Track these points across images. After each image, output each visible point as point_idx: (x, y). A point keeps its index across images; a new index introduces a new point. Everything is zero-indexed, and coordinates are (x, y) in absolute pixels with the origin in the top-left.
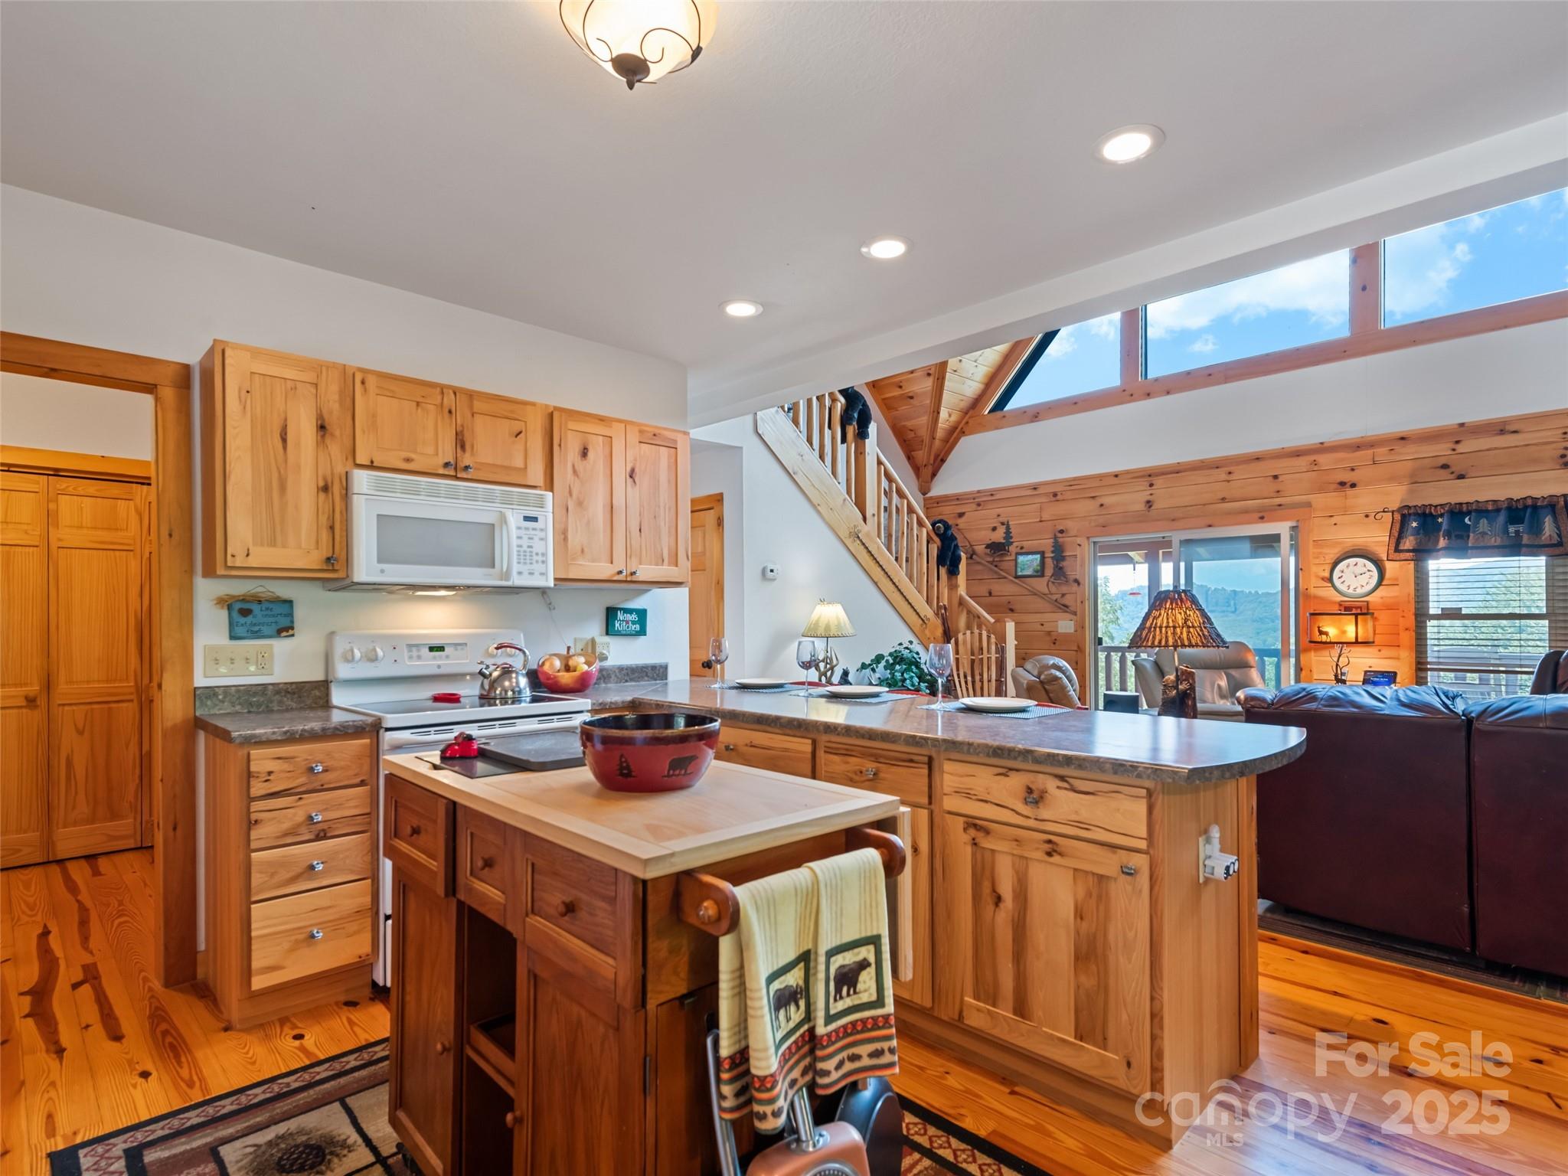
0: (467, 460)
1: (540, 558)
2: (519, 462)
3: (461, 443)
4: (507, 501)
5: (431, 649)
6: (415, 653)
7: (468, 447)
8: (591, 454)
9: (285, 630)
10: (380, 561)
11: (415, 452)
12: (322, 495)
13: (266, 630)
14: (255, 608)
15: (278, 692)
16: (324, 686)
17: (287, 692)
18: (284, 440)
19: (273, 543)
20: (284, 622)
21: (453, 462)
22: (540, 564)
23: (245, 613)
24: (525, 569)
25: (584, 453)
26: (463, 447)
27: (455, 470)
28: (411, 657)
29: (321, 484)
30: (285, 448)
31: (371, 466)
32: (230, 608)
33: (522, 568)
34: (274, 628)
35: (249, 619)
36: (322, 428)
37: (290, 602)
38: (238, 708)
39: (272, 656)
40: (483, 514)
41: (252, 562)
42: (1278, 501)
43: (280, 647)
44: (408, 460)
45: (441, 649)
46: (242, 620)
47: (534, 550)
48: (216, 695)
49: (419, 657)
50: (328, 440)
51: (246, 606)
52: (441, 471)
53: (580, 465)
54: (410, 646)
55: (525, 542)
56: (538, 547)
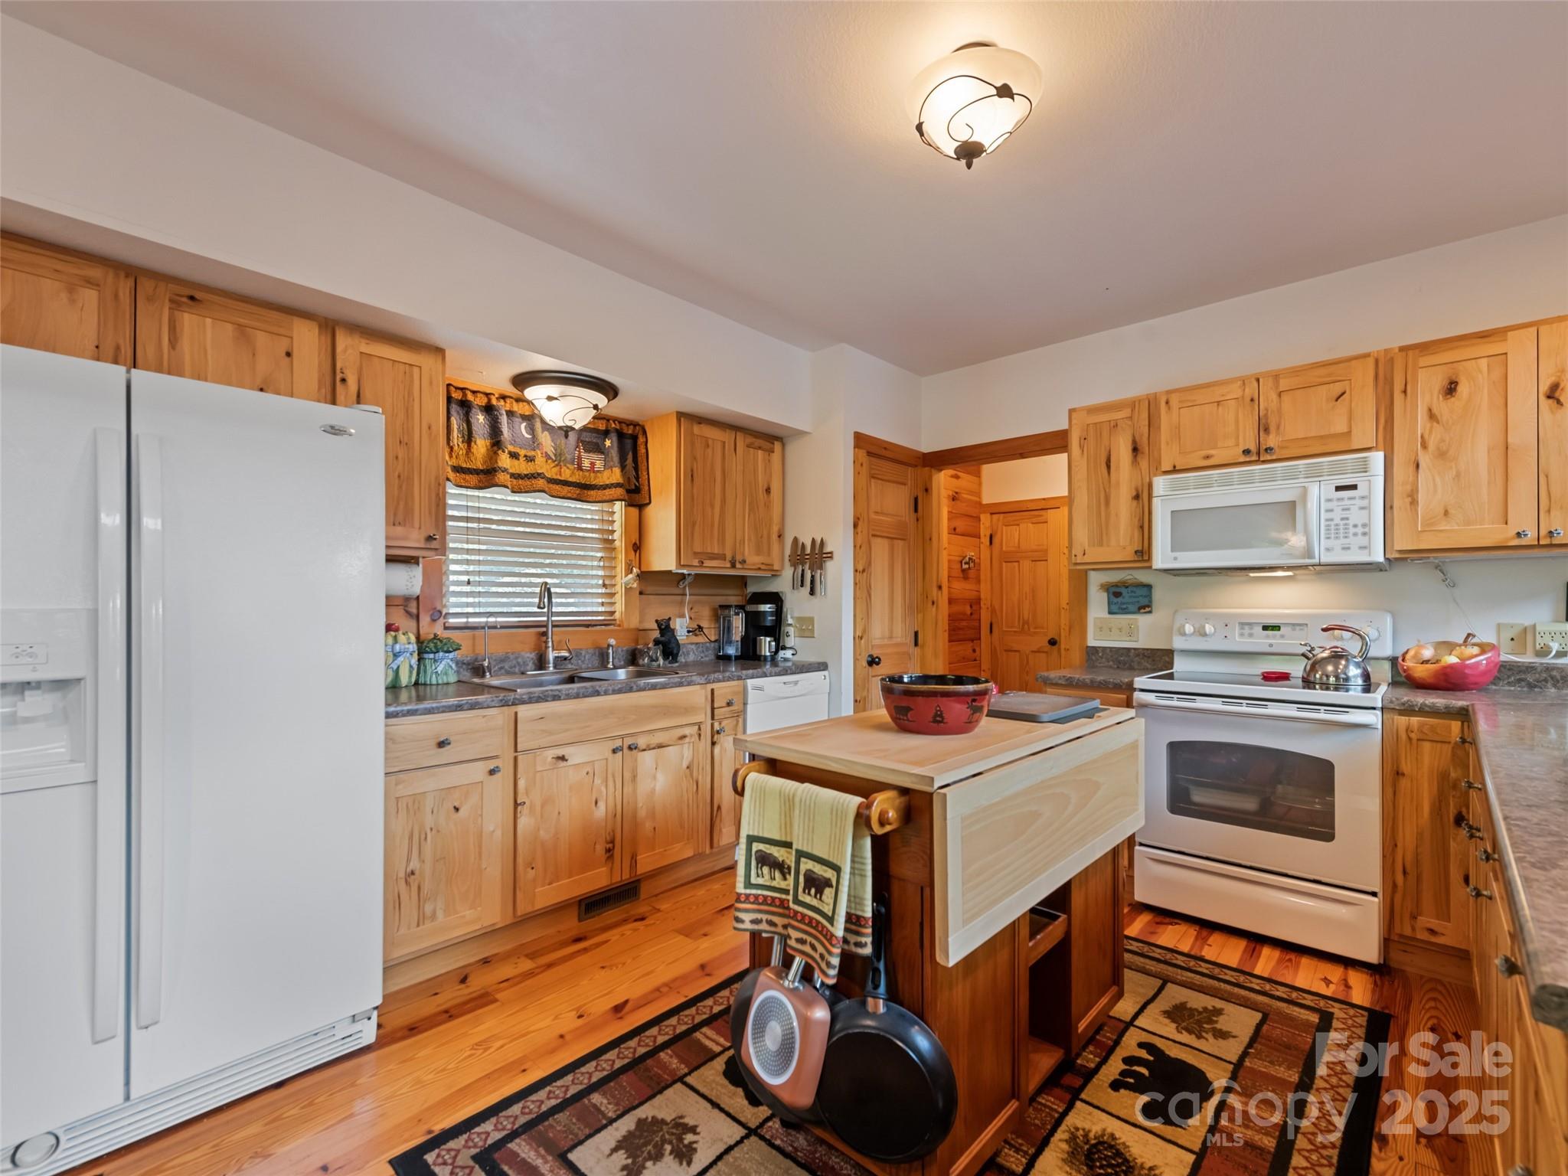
0: (1272, 441)
1: (1360, 530)
2: (1340, 427)
3: (1264, 427)
4: (1314, 474)
5: (1265, 628)
6: (1247, 630)
7: (1272, 428)
8: (1463, 389)
9: (1145, 607)
10: (1172, 551)
11: (1215, 447)
12: (1135, 503)
13: (1131, 608)
14: (1124, 591)
15: (1138, 655)
16: (1170, 653)
17: (1143, 654)
18: (1108, 467)
19: (1101, 544)
20: (1145, 601)
21: (1253, 448)
22: (1360, 536)
23: (1117, 595)
24: (1337, 544)
25: (1451, 389)
26: (1267, 430)
27: (1259, 454)
28: (1242, 635)
29: (1134, 494)
30: (1109, 473)
31: (1175, 470)
32: (1107, 590)
33: (1331, 543)
34: (1137, 606)
35: (1120, 600)
36: (1135, 450)
37: (1149, 587)
38: (1111, 663)
39: (1137, 627)
40: (1283, 492)
41: (1087, 559)
43: (1142, 620)
44: (1207, 457)
45: (1276, 628)
46: (1115, 600)
47: (1351, 522)
48: (1097, 652)
49: (1251, 635)
50: (1139, 458)
51: (1118, 590)
52: (1242, 459)
53: (1443, 407)
54: (1242, 625)
55: (1337, 515)
56: (1356, 517)
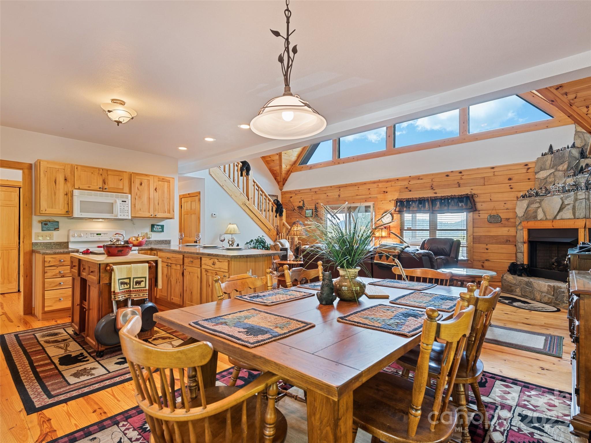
0: (106, 187)
1: (127, 211)
2: (121, 187)
3: (104, 182)
4: (117, 197)
5: (97, 234)
6: (92, 235)
7: (106, 183)
8: (143, 184)
9: (57, 229)
10: (80, 212)
11: (91, 185)
12: (65, 196)
13: (51, 229)
14: (49, 223)
15: (54, 244)
16: (67, 243)
17: (57, 244)
18: (56, 183)
19: (52, 208)
20: (56, 227)
21: (102, 187)
22: (127, 213)
23: (46, 224)
24: (122, 214)
25: (141, 184)
26: (105, 183)
27: (102, 189)
28: (91, 236)
29: (65, 193)
30: (56, 185)
31: (79, 189)
32: (42, 223)
33: (121, 214)
34: (54, 228)
35: (47, 226)
36: (66, 180)
37: (58, 222)
38: (44, 248)
39: (53, 235)
40: (110, 200)
41: (47, 212)
42: (370, 196)
43: (55, 233)
44: (89, 187)
45: (100, 234)
46: (45, 226)
47: (125, 209)
48: (38, 244)
49: (94, 236)
50: (67, 183)
51: (46, 223)
52: (98, 190)
53: (140, 187)
54: (91, 234)
55: (122, 207)
56: (126, 209)
